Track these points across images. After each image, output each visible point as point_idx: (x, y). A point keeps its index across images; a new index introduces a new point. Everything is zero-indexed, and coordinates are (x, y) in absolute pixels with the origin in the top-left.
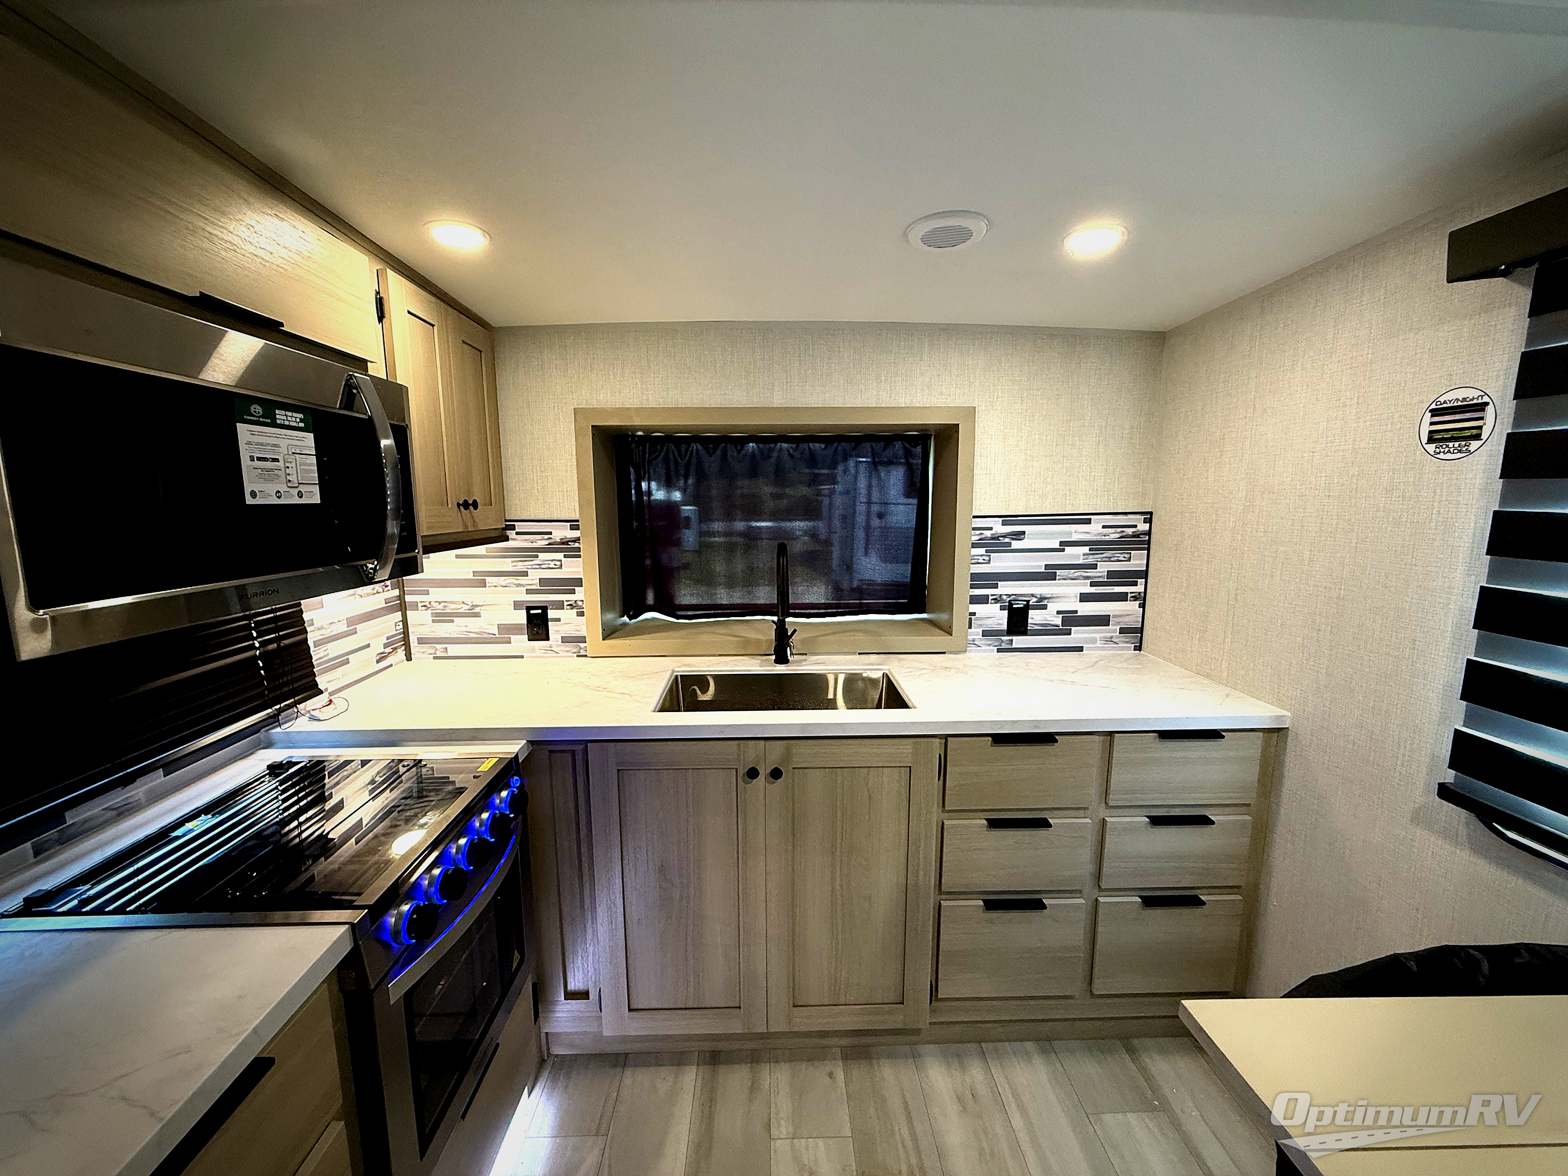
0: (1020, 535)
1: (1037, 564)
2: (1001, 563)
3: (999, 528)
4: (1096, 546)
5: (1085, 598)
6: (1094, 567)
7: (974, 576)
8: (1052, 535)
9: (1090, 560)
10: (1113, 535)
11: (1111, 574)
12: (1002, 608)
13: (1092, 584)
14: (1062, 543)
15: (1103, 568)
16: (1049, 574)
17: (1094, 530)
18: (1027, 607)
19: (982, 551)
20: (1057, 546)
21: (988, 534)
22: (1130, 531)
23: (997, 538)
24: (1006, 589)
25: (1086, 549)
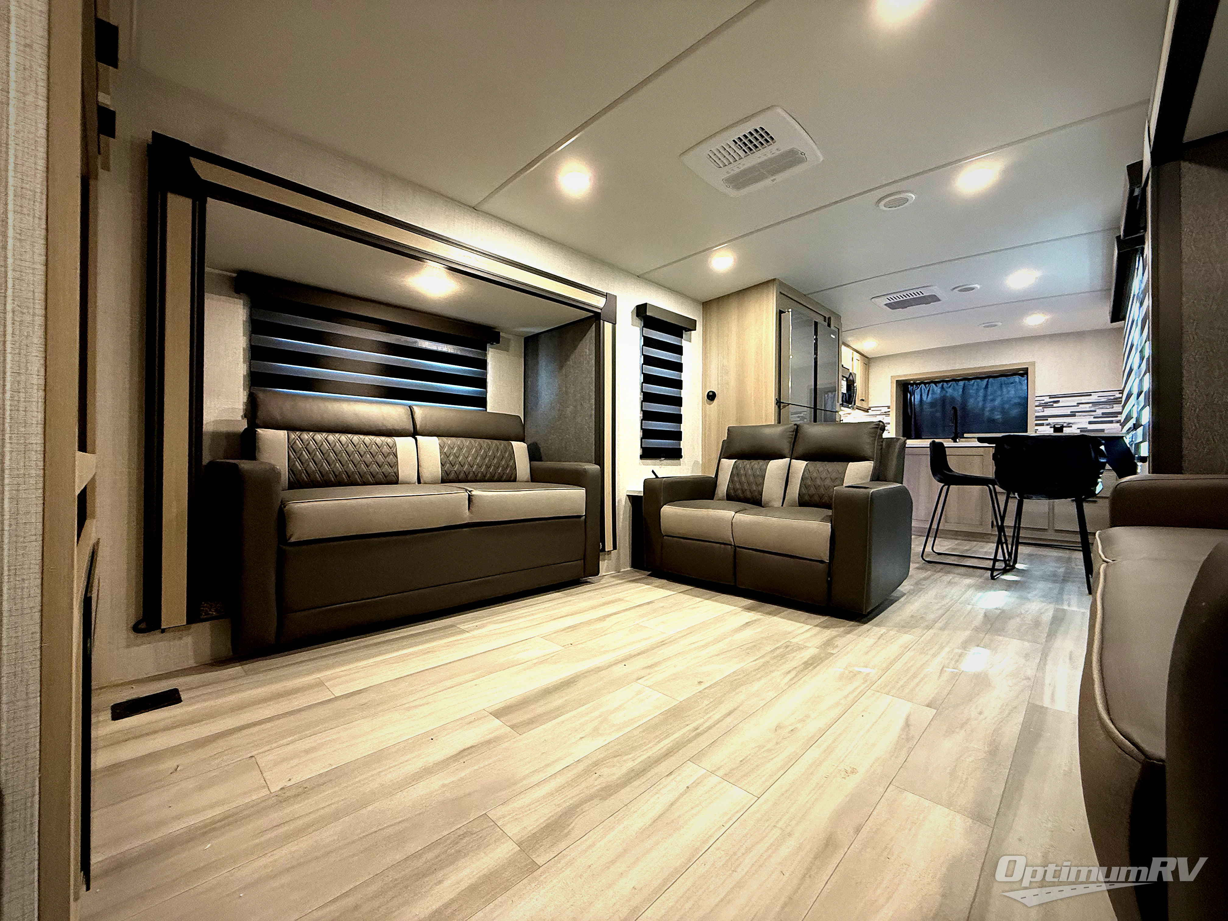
0: (1058, 402)
1: (1068, 411)
2: (1048, 412)
3: (1047, 400)
4: (1094, 404)
5: (1090, 423)
6: (1095, 411)
7: (1036, 417)
8: (1074, 401)
9: (1092, 409)
10: (1103, 400)
11: (1103, 414)
12: (1051, 427)
13: (1094, 418)
14: (1078, 404)
15: (1099, 412)
16: (1073, 414)
17: (1094, 398)
18: (1062, 427)
19: (1041, 408)
20: (1076, 405)
21: (1043, 402)
22: (1112, 397)
23: (1047, 403)
24: (1051, 421)
25: (1090, 405)
